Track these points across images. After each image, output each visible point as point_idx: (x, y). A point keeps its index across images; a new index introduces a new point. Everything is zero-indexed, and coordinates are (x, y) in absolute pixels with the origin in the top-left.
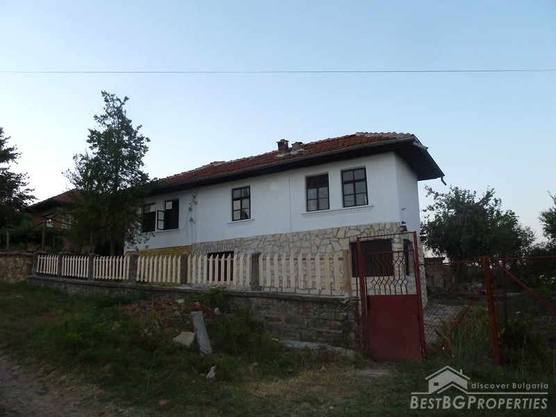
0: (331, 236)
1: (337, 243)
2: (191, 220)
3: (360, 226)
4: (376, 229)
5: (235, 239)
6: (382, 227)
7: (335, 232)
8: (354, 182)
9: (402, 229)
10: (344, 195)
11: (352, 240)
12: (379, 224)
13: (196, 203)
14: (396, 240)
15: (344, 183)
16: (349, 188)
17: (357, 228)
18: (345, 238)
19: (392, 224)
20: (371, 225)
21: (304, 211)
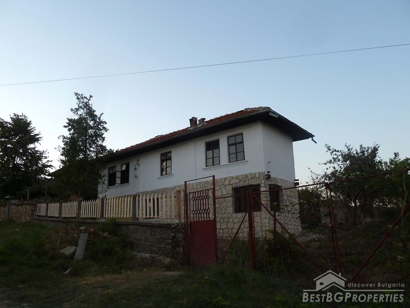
0: (220, 184)
1: (224, 189)
2: (136, 176)
3: (239, 176)
4: (250, 177)
5: (162, 189)
6: (253, 177)
7: (223, 181)
8: (236, 144)
9: (266, 177)
10: (229, 154)
11: (234, 186)
12: (251, 174)
13: (139, 165)
14: (262, 185)
15: (229, 145)
16: (233, 148)
17: (237, 178)
18: (229, 185)
19: (259, 173)
20: (246, 175)
21: (204, 167)
